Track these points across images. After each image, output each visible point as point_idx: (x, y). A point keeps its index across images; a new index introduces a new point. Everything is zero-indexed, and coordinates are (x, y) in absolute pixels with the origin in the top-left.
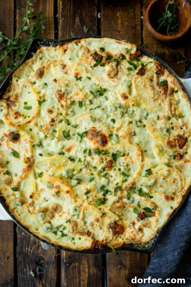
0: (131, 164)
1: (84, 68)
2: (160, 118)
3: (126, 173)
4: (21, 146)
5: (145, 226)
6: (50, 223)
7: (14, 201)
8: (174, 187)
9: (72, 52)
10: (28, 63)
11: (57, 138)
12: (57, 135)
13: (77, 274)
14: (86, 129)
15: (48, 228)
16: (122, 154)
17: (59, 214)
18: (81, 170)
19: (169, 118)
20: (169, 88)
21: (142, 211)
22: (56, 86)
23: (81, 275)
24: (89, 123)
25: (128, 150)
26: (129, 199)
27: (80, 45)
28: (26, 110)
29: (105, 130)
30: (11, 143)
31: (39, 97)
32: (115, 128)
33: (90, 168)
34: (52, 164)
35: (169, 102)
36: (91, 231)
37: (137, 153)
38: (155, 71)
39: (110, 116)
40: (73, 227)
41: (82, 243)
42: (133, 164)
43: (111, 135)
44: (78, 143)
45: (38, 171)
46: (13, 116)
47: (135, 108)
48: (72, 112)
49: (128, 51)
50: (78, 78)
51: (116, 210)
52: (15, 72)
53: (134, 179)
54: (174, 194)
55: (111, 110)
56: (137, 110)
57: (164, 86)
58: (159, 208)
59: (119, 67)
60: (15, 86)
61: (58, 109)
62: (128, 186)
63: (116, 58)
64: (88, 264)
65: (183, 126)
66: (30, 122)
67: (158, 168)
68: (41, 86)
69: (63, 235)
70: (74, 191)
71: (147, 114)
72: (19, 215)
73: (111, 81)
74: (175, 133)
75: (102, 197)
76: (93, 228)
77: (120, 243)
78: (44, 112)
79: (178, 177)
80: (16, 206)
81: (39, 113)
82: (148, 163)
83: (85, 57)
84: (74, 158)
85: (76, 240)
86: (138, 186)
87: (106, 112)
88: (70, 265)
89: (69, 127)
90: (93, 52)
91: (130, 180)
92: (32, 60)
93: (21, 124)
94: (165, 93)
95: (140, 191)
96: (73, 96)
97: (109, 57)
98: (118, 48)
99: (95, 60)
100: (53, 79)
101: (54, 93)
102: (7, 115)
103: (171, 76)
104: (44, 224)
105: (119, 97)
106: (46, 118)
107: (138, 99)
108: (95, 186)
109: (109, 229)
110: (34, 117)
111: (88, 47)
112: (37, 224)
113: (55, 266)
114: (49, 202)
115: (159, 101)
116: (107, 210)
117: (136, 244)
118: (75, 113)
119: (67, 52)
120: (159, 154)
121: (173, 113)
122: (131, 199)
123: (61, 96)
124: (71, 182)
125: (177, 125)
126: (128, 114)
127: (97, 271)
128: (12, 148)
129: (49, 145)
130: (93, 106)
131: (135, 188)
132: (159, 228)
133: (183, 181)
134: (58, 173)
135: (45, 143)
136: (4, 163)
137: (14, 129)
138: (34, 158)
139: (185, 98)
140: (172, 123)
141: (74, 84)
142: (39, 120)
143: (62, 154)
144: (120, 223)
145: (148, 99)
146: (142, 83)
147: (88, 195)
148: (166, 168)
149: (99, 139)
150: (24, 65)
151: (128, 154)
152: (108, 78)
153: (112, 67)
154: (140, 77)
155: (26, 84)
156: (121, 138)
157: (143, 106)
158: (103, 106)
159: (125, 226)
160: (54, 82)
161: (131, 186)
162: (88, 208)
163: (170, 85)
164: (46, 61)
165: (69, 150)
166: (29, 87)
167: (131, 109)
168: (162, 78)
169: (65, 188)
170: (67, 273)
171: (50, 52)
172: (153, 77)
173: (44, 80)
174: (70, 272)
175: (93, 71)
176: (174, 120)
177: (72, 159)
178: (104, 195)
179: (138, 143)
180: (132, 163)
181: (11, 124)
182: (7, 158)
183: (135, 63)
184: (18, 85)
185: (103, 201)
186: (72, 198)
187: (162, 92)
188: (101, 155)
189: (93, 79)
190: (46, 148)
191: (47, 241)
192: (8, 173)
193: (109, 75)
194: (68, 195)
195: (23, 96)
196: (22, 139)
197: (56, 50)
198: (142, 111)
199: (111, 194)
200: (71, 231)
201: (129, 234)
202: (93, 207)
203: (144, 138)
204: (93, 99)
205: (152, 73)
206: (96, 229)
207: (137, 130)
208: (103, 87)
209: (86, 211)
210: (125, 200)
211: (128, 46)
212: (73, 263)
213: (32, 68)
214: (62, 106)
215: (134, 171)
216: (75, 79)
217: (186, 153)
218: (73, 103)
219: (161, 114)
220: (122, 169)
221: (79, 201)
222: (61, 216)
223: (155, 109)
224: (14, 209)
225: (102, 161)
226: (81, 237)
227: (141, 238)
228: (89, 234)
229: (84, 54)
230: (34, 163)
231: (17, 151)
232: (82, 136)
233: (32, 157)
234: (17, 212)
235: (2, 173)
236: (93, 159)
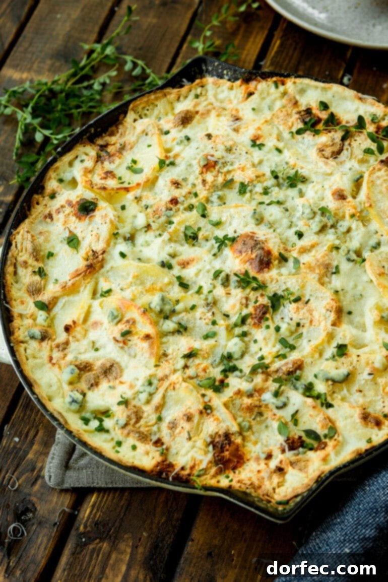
0: (307, 325)
1: (275, 132)
3: (291, 341)
4: (90, 228)
5: (292, 464)
6: (84, 395)
9: (263, 99)
10: (170, 94)
11: (169, 233)
12: (171, 228)
13: (97, 570)
14: (235, 232)
15: (74, 401)
16: (293, 298)
17: (111, 384)
21: (300, 434)
22: (207, 147)
23: (105, 575)
24: (247, 224)
25: (311, 295)
26: (277, 395)
27: (282, 89)
28: (129, 173)
29: (275, 243)
30: (73, 219)
31: (164, 156)
32: (298, 247)
33: (214, 310)
34: (139, 279)
36: (166, 439)
37: (328, 305)
39: (297, 225)
40: (129, 417)
42: (312, 327)
44: (208, 257)
45: (104, 286)
46: (99, 174)
47: (354, 224)
49: (375, 119)
50: (256, 143)
51: (239, 413)
52: (138, 102)
53: (303, 357)
54: (386, 416)
55: (303, 213)
56: (358, 229)
58: (338, 436)
59: (347, 143)
60: (127, 128)
61: (194, 185)
62: (284, 369)
63: (348, 125)
64: (132, 555)
66: (127, 190)
67: (364, 350)
68: (178, 141)
69: (101, 429)
70: (163, 343)
71: (378, 244)
72: (27, 359)
73: (321, 163)
75: (219, 377)
76: (173, 436)
78: (163, 182)
80: (28, 338)
82: (345, 333)
83: (284, 113)
84: (189, 283)
85: (124, 448)
86: (308, 376)
87: (291, 215)
88: (90, 544)
89: (202, 222)
90: (303, 108)
91: (294, 356)
92: (179, 91)
93: (108, 187)
95: (309, 388)
96: (235, 170)
97: (332, 121)
98: (358, 108)
99: (303, 121)
100: (207, 132)
101: (199, 157)
102: (88, 171)
105: (329, 194)
106: (163, 192)
107: (367, 206)
108: (212, 348)
109: (208, 445)
110: (138, 185)
111: (298, 97)
112: (54, 388)
113: (53, 535)
114: (101, 353)
116: (217, 402)
117: (258, 497)
118: (225, 202)
119: (253, 97)
120: (377, 323)
122: (283, 399)
123: (209, 165)
124: (163, 324)
126: (336, 232)
127: (145, 577)
128: (72, 229)
129: (147, 244)
130: (266, 199)
131: (298, 378)
132: (323, 473)
134: (145, 300)
135: (141, 239)
136: (42, 253)
137: (89, 195)
138: (107, 255)
141: (244, 150)
142: (148, 194)
143: (167, 266)
144: (238, 440)
146: (386, 181)
147: (190, 362)
148: (384, 352)
149: (255, 254)
150: (159, 94)
151: (307, 302)
152: (318, 154)
153: (333, 139)
154: (385, 168)
155: (150, 129)
156: (303, 268)
157: (375, 225)
158: (288, 205)
159: (248, 456)
160: (206, 138)
161: (291, 368)
162: (177, 386)
164: (205, 103)
165: (185, 265)
166: (152, 135)
167: (345, 223)
169: (144, 327)
170: (75, 559)
171: (219, 90)
173: (188, 131)
174: (81, 558)
175: (292, 141)
177: (184, 284)
178: (225, 374)
179: (339, 289)
180: (311, 322)
182: (54, 247)
184: (134, 128)
185: (219, 387)
186: (152, 355)
188: (248, 290)
189: (287, 154)
190: (139, 247)
192: (41, 272)
193: (321, 150)
194: (145, 345)
195: (135, 149)
196: (98, 214)
197: (231, 88)
198: (369, 235)
199: (241, 377)
200: (122, 422)
201: (249, 475)
202: (191, 387)
203: (356, 286)
206: (178, 439)
207: (345, 266)
208: (302, 173)
209: (171, 393)
210: (267, 397)
211: (379, 109)
212: (98, 541)
213: (173, 107)
214: (204, 182)
215: (310, 341)
216: (251, 143)
220: (284, 327)
221: (165, 368)
222: (112, 388)
224: (22, 342)
225: (246, 302)
226: (138, 444)
227: (274, 489)
228: (158, 442)
229: (284, 106)
230: (102, 264)
231: (80, 235)
232: (222, 243)
233: (104, 252)
234: (25, 350)
235: (30, 270)
236: (228, 294)
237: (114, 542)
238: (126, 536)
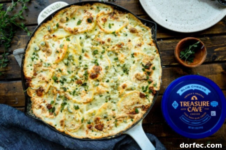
0: (81, 96)
1: (140, 58)
2: (114, 111)
3: (76, 93)
4: (85, 25)
5: (43, 109)
6: (40, 50)
7: (50, 26)
8: (70, 125)
9: (150, 49)
10: (139, 22)
11: (92, 47)
12: (95, 46)
14: (101, 64)
15: (35, 49)
16: (86, 89)
17: (45, 55)
18: (74, 64)
19: (114, 117)
20: (134, 115)
21: (53, 107)
22: (126, 42)
24: (104, 66)
25: (89, 93)
26: (59, 97)
27: (155, 53)
28: (108, 25)
29: (101, 77)
30: (86, 18)
31: (117, 32)
32: (103, 83)
33: (76, 70)
34: (76, 46)
35: (124, 116)
36: (37, 76)
37: (88, 99)
38: (144, 105)
39: (111, 79)
40: (38, 64)
41: (29, 71)
42: (81, 97)
43: (98, 81)
44: (91, 60)
45: (71, 38)
46: (104, 17)
47: (117, 94)
48: (111, 54)
49: (155, 85)
50: (133, 55)
51: (52, 90)
52: (131, 15)
53: (71, 99)
54: (65, 126)
55: (115, 79)
56: (117, 96)
57: (135, 112)
58: (55, 117)
59: (144, 81)
60: (123, 16)
61: (111, 45)
62: (67, 96)
63: (149, 78)
65: (110, 127)
66: (100, 28)
67: (80, 113)
68: (125, 33)
69: (33, 59)
70: (60, 62)
71: (115, 103)
72: (42, 30)
73: (134, 76)
74: (105, 122)
75: (59, 80)
76: (39, 77)
77: (31, 95)
78: (108, 36)
79: (76, 127)
80: (48, 27)
81: (107, 33)
82: (83, 107)
83: (148, 58)
84: (82, 59)
85: (30, 67)
86: (68, 102)
87: (113, 76)
89: (100, 53)
90: (151, 62)
91: (71, 96)
92: (141, 24)
93: (98, 23)
94: (131, 113)
95: (65, 104)
96: (121, 54)
97: (149, 74)
98: (157, 78)
99: (147, 64)
100: (131, 39)
101: (122, 41)
102: (103, 14)
103: (142, 116)
104: (39, 46)
105: (124, 83)
106: (104, 38)
107: (124, 96)
108: (65, 75)
109: (39, 87)
110: (104, 30)
111: (154, 59)
112: (38, 41)
114: (52, 47)
115: (125, 110)
116: (50, 84)
117: (31, 105)
118: (110, 56)
119: (150, 46)
120: (89, 113)
121: (118, 120)
122: (59, 99)
123: (120, 46)
124: (66, 59)
125: (110, 123)
126: (113, 90)
128: (84, 20)
129: (88, 42)
130: (116, 67)
131: (66, 100)
132: (41, 118)
133: (74, 131)
134: (70, 50)
135: (89, 40)
136: (73, 16)
137: (95, 19)
138: (78, 34)
139: (129, 127)
140: (111, 119)
141: (129, 53)
142: (103, 34)
143: (83, 51)
144: (43, 93)
145: (125, 102)
146: (135, 97)
147: (59, 71)
148: (80, 119)
149: (95, 73)
150: (137, 19)
151: (87, 93)
152: (136, 74)
153: (143, 76)
154: (139, 95)
155: (125, 23)
156: (96, 87)
157: (120, 99)
158: (117, 74)
159: (42, 97)
160: (128, 40)
161: (67, 97)
162: (50, 72)
163: (136, 116)
164: (142, 33)
165: (86, 55)
166: (123, 25)
167: (117, 92)
168: (140, 110)
169: (61, 56)
171: (148, 35)
172: (140, 104)
173: (129, 34)
175: (139, 64)
176: (113, 120)
177: (80, 58)
178: (60, 81)
179: (95, 99)
180: (82, 97)
181: (98, 17)
182: (77, 18)
183: (148, 91)
184: (124, 18)
185: (56, 81)
186: (56, 61)
187: (131, 111)
188: (85, 76)
189: (134, 65)
190: (86, 41)
191: (27, 49)
192: (67, 20)
193: (137, 75)
194: (57, 58)
195: (118, 22)
196: (89, 25)
197: (150, 38)
198: (116, 99)
199: (61, 85)
200: (36, 63)
201: (37, 100)
202: (52, 75)
203: (99, 102)
204: (121, 67)
205: (143, 103)
206: (38, 79)
207: (104, 97)
208: (129, 72)
209: (48, 71)
210: (58, 95)
211: (158, 85)
213: (136, 25)
214: (114, 47)
215: (77, 98)
216: (132, 53)
217: (93, 131)
218: (116, 54)
219: (116, 112)
220: (77, 91)
221: (54, 66)
222: (44, 56)
223: (119, 108)
224: (45, 27)
225: (81, 77)
226: (33, 70)
227: (35, 108)
228: (35, 74)
229: (150, 57)
230: (75, 34)
231: (82, 23)
232: (95, 62)
233: (78, 33)
234: (44, 29)
235: (67, 16)
236: (82, 71)
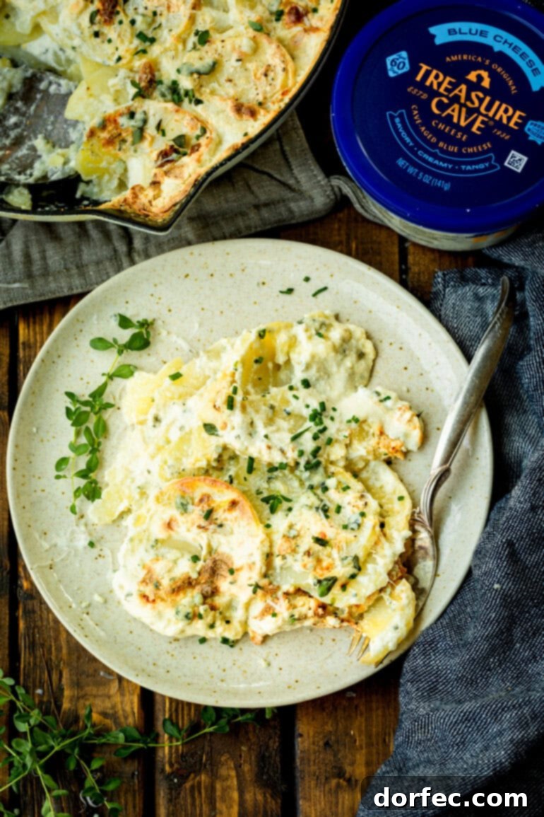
13: (205, 808)
23: (217, 811)
64: (239, 776)
88: (185, 783)
113: (136, 788)
127: (265, 796)
170: (175, 806)
174: (182, 802)
212: (192, 775)
237: (212, 771)
238: (223, 759)
